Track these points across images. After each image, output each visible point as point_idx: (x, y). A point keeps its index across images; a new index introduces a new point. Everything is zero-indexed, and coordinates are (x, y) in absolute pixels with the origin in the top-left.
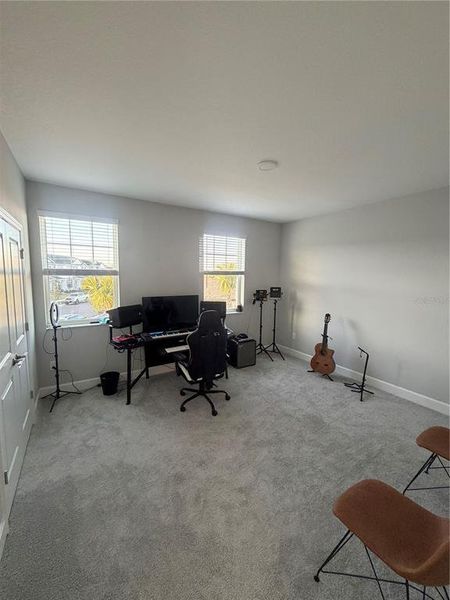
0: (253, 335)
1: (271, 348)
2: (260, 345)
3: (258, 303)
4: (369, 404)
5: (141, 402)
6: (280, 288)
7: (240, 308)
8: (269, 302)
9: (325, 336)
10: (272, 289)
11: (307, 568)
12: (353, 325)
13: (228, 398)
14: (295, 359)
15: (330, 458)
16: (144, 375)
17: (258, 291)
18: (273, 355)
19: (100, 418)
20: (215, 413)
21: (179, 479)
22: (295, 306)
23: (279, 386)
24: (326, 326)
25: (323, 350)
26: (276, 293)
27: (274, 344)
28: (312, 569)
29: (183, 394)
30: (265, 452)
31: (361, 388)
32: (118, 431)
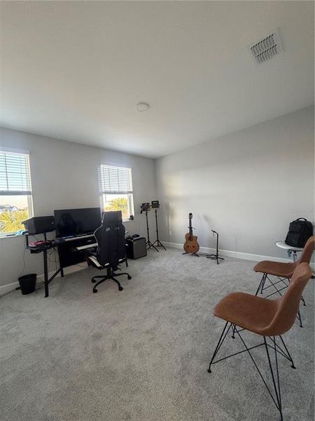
0: (143, 234)
1: (156, 244)
2: (149, 242)
3: (144, 212)
4: (223, 265)
5: (58, 294)
6: (158, 202)
7: (132, 218)
8: (151, 212)
9: (191, 228)
10: (152, 202)
11: (201, 367)
12: (206, 218)
13: (129, 278)
14: (173, 248)
15: (206, 298)
16: (59, 275)
17: (143, 204)
18: (158, 248)
19: (20, 312)
20: (121, 289)
21: (97, 337)
22: (169, 212)
23: (164, 265)
24: (190, 221)
25: (190, 237)
26: (156, 204)
27: (158, 241)
28: (205, 366)
29: (93, 281)
30: (162, 305)
31: (217, 257)
32: (38, 317)
